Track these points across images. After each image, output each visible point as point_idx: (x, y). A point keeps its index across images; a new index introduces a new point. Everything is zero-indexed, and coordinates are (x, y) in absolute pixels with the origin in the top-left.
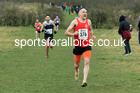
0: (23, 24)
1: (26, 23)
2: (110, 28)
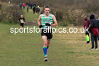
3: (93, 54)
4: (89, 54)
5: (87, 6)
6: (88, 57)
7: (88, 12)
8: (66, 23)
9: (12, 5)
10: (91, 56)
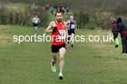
0: (11, 23)
1: (14, 21)
2: (93, 29)
3: (121, 59)
4: (117, 59)
5: (116, 8)
6: (116, 62)
7: (117, 14)
8: (93, 26)
9: (36, 7)
10: (120, 61)
